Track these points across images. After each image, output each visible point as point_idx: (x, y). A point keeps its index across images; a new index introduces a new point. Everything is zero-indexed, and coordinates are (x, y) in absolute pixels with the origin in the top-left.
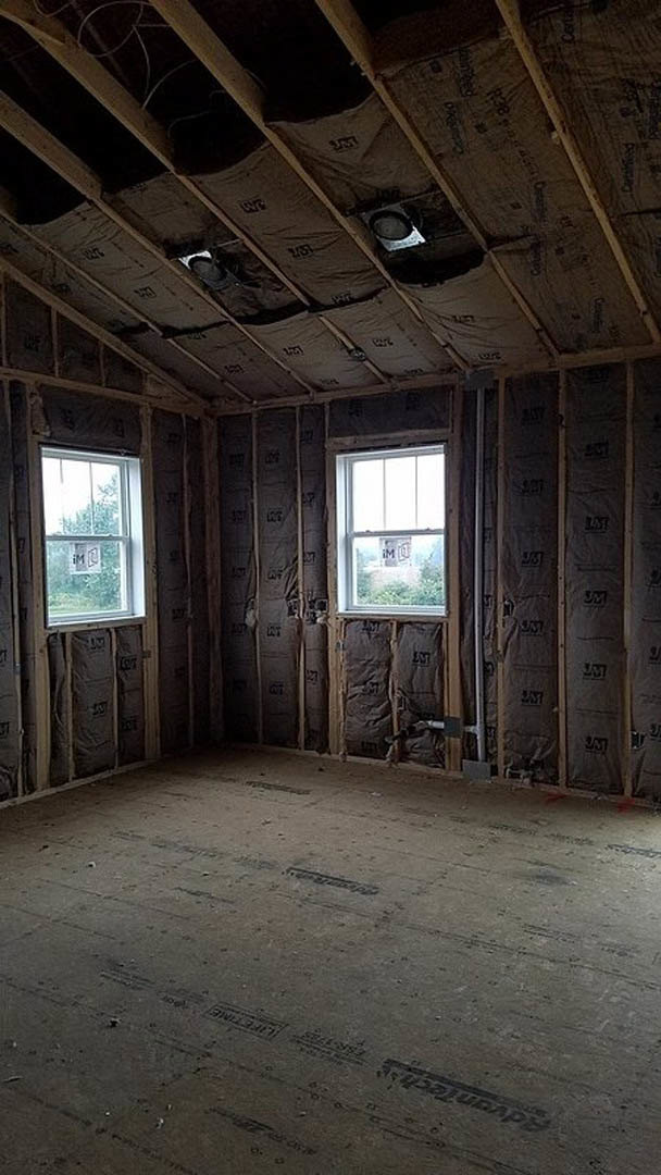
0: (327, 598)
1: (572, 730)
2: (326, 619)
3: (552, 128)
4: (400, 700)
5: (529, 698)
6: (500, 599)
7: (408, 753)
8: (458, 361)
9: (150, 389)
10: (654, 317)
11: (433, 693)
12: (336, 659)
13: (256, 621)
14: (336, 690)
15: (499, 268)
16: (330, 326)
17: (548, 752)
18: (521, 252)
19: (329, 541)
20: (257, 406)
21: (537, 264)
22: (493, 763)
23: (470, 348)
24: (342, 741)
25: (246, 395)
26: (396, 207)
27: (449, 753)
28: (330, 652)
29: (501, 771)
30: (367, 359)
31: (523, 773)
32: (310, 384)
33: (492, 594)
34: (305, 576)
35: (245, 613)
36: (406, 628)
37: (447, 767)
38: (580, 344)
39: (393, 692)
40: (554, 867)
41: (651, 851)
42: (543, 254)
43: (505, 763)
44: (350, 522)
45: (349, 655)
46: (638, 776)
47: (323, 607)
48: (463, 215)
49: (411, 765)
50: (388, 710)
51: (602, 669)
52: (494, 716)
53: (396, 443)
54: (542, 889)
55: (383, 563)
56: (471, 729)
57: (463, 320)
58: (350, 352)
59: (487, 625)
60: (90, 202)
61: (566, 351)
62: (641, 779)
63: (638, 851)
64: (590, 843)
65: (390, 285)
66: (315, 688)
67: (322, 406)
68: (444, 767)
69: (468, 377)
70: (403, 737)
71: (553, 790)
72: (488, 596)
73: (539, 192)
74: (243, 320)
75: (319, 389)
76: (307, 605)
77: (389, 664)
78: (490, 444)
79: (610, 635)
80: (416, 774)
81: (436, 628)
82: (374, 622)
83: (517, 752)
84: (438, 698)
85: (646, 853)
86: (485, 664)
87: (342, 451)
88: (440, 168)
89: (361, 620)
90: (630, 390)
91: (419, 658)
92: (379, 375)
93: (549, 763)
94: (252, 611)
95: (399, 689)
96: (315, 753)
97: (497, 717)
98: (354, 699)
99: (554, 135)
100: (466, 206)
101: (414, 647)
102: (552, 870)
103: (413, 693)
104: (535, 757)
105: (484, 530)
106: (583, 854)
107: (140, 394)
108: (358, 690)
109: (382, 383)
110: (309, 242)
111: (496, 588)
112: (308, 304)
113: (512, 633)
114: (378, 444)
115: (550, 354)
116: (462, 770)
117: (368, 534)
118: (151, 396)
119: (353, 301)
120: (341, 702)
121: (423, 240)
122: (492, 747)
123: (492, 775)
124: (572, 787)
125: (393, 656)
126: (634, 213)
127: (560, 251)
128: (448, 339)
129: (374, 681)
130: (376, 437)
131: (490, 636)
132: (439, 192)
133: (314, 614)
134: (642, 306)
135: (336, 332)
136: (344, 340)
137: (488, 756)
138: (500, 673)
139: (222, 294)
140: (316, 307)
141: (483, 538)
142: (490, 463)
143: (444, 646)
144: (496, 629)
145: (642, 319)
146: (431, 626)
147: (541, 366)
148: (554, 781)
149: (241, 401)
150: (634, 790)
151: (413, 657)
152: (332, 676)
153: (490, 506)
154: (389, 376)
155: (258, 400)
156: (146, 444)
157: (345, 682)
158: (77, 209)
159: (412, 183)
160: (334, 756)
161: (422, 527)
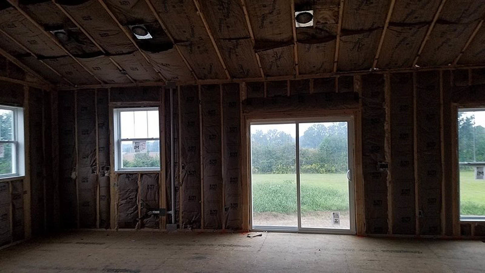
0: (110, 165)
1: (205, 209)
2: (109, 174)
3: (197, 10)
4: (142, 204)
5: (191, 198)
6: (181, 163)
7: (144, 225)
8: (162, 78)
9: (28, 79)
10: (228, 71)
11: (155, 200)
12: (114, 190)
13: (77, 177)
14: (114, 203)
15: (178, 49)
16: (113, 61)
17: (197, 218)
18: (186, 46)
19: (111, 142)
20: (77, 88)
21: (191, 51)
22: (178, 224)
23: (167, 74)
24: (116, 223)
25: (73, 83)
26: (142, 25)
27: (161, 222)
28: (111, 187)
29: (181, 227)
30: (127, 74)
31: (189, 226)
32: (102, 81)
33: (177, 161)
34: (100, 157)
35: (71, 173)
36: (144, 176)
37: (160, 227)
38: (205, 77)
39: (139, 201)
40: (201, 254)
41: (232, 245)
42: (193, 48)
43: (183, 223)
44: (120, 135)
45: (119, 188)
46: (227, 222)
47: (108, 169)
48: (166, 31)
49: (146, 229)
50: (137, 208)
51: (215, 186)
52: (179, 206)
53: (139, 105)
54: (198, 261)
55: (134, 151)
56: (170, 212)
57: (166, 65)
58: (120, 71)
59: (176, 173)
60: (14, 7)
61: (201, 79)
62: (228, 223)
63: (228, 245)
64: (213, 245)
65: (138, 50)
66: (104, 203)
67: (107, 90)
68: (159, 228)
69: (167, 84)
70: (142, 219)
71: (199, 230)
72: (176, 163)
73: (192, 29)
74: (76, 56)
75: (105, 83)
76: (101, 169)
77: (137, 191)
78: (175, 109)
79: (217, 174)
80: (148, 232)
81: (156, 175)
82: (130, 174)
83: (187, 219)
84: (157, 202)
85: (230, 246)
86: (175, 188)
87: (116, 107)
88: (159, 16)
89: (125, 174)
90: (221, 94)
91: (149, 187)
92: (132, 80)
93: (198, 221)
94: (74, 172)
95: (141, 200)
96: (104, 230)
97: (179, 207)
98: (122, 206)
99: (198, 12)
100: (167, 28)
101: (148, 183)
102: (201, 255)
103: (147, 201)
104: (193, 219)
105: (174, 138)
106: (211, 249)
107: (24, 81)
108: (124, 202)
109: (132, 83)
110: (108, 32)
111: (179, 160)
112: (104, 52)
113: (185, 175)
114: (131, 105)
115: (195, 79)
116: (166, 228)
117: (127, 140)
118: (28, 82)
119: (123, 54)
120: (116, 207)
121: (152, 37)
122: (178, 218)
123: (177, 228)
124: (206, 228)
125: (138, 187)
126: (222, 39)
127: (199, 47)
128: (160, 71)
129: (130, 197)
130: (131, 103)
131: (177, 177)
132: (158, 23)
133: (104, 172)
134: (225, 67)
135: (115, 63)
136: (118, 66)
137: (176, 221)
138: (181, 191)
139: (68, 46)
140: (108, 54)
141: (174, 142)
142: (176, 115)
143: (159, 182)
144: (179, 175)
145: (225, 71)
146: (154, 175)
147: (193, 83)
148: (199, 227)
149: (70, 85)
150: (225, 226)
151: (147, 187)
152: (112, 197)
153: (176, 130)
154: (135, 81)
155: (78, 85)
156: (26, 102)
157: (118, 199)
158: (7, 9)
159: (148, 19)
160: (112, 230)
161: (150, 137)
